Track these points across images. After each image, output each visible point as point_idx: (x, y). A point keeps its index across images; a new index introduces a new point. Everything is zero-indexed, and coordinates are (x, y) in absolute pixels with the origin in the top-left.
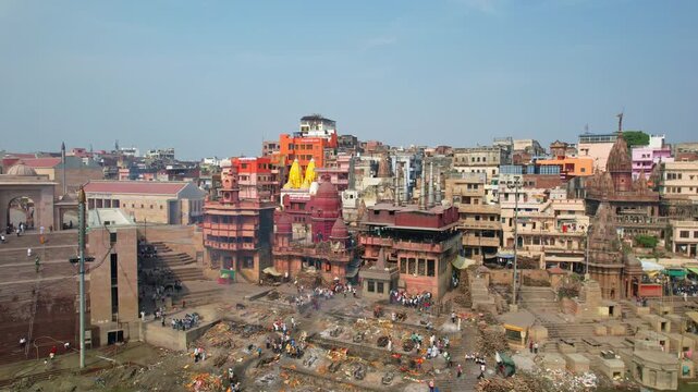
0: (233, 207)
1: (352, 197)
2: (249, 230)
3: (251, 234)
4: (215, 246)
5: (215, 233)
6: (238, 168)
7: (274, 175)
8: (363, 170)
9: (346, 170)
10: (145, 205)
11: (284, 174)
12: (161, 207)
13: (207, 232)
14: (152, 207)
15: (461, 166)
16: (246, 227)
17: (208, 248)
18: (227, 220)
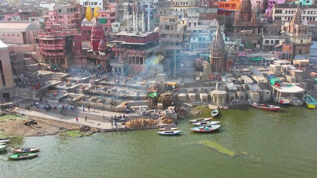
0: (52, 36)
1: (117, 26)
2: (61, 46)
3: (62, 48)
4: (46, 54)
5: (45, 49)
6: (57, 11)
7: (78, 14)
8: (123, 11)
9: (113, 12)
10: (10, 34)
11: (83, 13)
12: (18, 35)
13: (42, 48)
14: (13, 35)
15: (176, 7)
16: (59, 45)
17: (43, 55)
18: (50, 42)
